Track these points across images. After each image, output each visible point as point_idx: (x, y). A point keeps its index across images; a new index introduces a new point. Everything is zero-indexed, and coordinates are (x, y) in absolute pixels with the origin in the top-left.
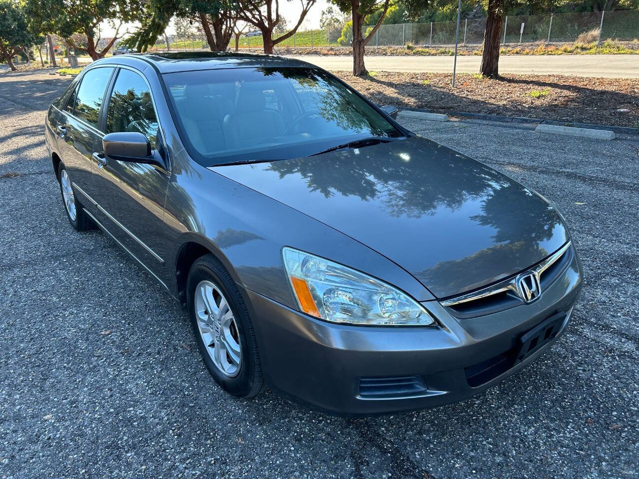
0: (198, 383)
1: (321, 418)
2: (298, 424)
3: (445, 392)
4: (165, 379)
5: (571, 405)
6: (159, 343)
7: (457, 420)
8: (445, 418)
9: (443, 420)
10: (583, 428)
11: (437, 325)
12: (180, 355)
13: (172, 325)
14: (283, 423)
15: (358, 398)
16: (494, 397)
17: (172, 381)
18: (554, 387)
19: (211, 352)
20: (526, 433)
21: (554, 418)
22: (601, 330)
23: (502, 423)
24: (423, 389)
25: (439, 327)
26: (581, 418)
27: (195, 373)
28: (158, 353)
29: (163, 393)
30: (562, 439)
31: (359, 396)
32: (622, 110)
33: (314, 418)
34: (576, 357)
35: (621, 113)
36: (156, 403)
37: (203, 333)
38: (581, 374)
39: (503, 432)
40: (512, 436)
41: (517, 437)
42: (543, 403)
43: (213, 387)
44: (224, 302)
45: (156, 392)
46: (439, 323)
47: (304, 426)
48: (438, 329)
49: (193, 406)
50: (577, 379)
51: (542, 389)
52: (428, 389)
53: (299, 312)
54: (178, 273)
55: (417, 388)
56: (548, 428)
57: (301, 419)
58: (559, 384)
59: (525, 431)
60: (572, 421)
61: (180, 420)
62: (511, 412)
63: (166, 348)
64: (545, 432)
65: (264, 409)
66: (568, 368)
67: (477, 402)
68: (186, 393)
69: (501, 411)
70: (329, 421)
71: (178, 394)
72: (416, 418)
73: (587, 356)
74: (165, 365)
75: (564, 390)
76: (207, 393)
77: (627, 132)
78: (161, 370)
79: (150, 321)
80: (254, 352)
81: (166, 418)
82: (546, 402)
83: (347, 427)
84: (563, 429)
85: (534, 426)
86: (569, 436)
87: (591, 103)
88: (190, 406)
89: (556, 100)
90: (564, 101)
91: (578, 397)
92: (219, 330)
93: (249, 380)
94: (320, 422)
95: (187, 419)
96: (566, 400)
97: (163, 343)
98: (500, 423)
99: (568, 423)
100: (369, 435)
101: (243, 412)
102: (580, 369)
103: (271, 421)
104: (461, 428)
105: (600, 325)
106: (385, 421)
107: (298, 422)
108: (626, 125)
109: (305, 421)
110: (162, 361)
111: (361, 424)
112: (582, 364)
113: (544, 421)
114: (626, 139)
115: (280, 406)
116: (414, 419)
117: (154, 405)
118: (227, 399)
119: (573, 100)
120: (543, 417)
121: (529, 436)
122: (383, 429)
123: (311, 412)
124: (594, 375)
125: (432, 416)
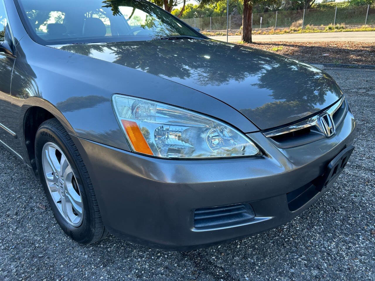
0: (49, 236)
1: (159, 254)
2: (139, 262)
3: (271, 218)
4: (18, 235)
5: (355, 222)
6: (18, 207)
7: (273, 242)
8: (263, 242)
9: (262, 244)
10: (371, 239)
11: (262, 155)
12: (36, 214)
13: (32, 191)
14: (125, 262)
15: (193, 230)
16: (297, 222)
17: (26, 236)
18: (339, 210)
19: (59, 207)
20: (330, 248)
21: (347, 234)
22: (356, 169)
23: (309, 241)
24: (251, 217)
25: (264, 156)
26: (366, 231)
27: (47, 228)
28: (17, 214)
29: (15, 247)
30: (359, 249)
31: (194, 228)
32: (325, 55)
33: (153, 255)
34: (346, 188)
35: (325, 56)
36: (7, 257)
37: (52, 192)
38: (354, 199)
39: (312, 249)
40: (320, 251)
41: (323, 252)
42: (335, 223)
43: (63, 238)
44: (64, 158)
45: (9, 247)
46: (264, 153)
47: (145, 263)
48: (264, 158)
49: (43, 257)
50: (353, 203)
51: (331, 212)
52: (255, 216)
53: (131, 152)
54: (27, 142)
55: (245, 216)
56: (345, 241)
57: (141, 257)
58: (341, 208)
59: (329, 246)
60: (360, 234)
61: (28, 271)
62: (313, 232)
63: (23, 209)
64: (344, 245)
65: (108, 252)
66: (344, 196)
67: (285, 227)
68: (37, 245)
69: (305, 232)
70: (166, 256)
71: (29, 247)
72: (240, 245)
73: (354, 186)
74: (20, 223)
75: (347, 211)
76: (56, 244)
77: (330, 66)
78: (17, 228)
79: (13, 190)
80: (93, 199)
81: (15, 270)
82: (337, 222)
83: (182, 260)
84: (357, 241)
85: (334, 242)
86: (363, 246)
87: (307, 52)
88: (39, 257)
89: (287, 52)
90: (292, 52)
91: (358, 215)
92: (63, 186)
93: (91, 227)
94: (159, 257)
95: (35, 269)
96: (351, 219)
97: (22, 206)
98: (307, 242)
99: (358, 236)
100: (202, 264)
101: (89, 256)
102: (352, 196)
103: (114, 262)
104: (278, 249)
105: (354, 166)
106: (214, 250)
107: (139, 260)
108: (329, 62)
109: (145, 258)
110: (19, 220)
111: (194, 255)
112: (352, 192)
113: (340, 237)
114: (331, 69)
115: (122, 248)
116: (238, 247)
117: (5, 259)
118: (75, 247)
119: (297, 51)
120: (339, 234)
121: (333, 250)
122: (214, 257)
123: (150, 250)
124: (363, 199)
125: (252, 242)
